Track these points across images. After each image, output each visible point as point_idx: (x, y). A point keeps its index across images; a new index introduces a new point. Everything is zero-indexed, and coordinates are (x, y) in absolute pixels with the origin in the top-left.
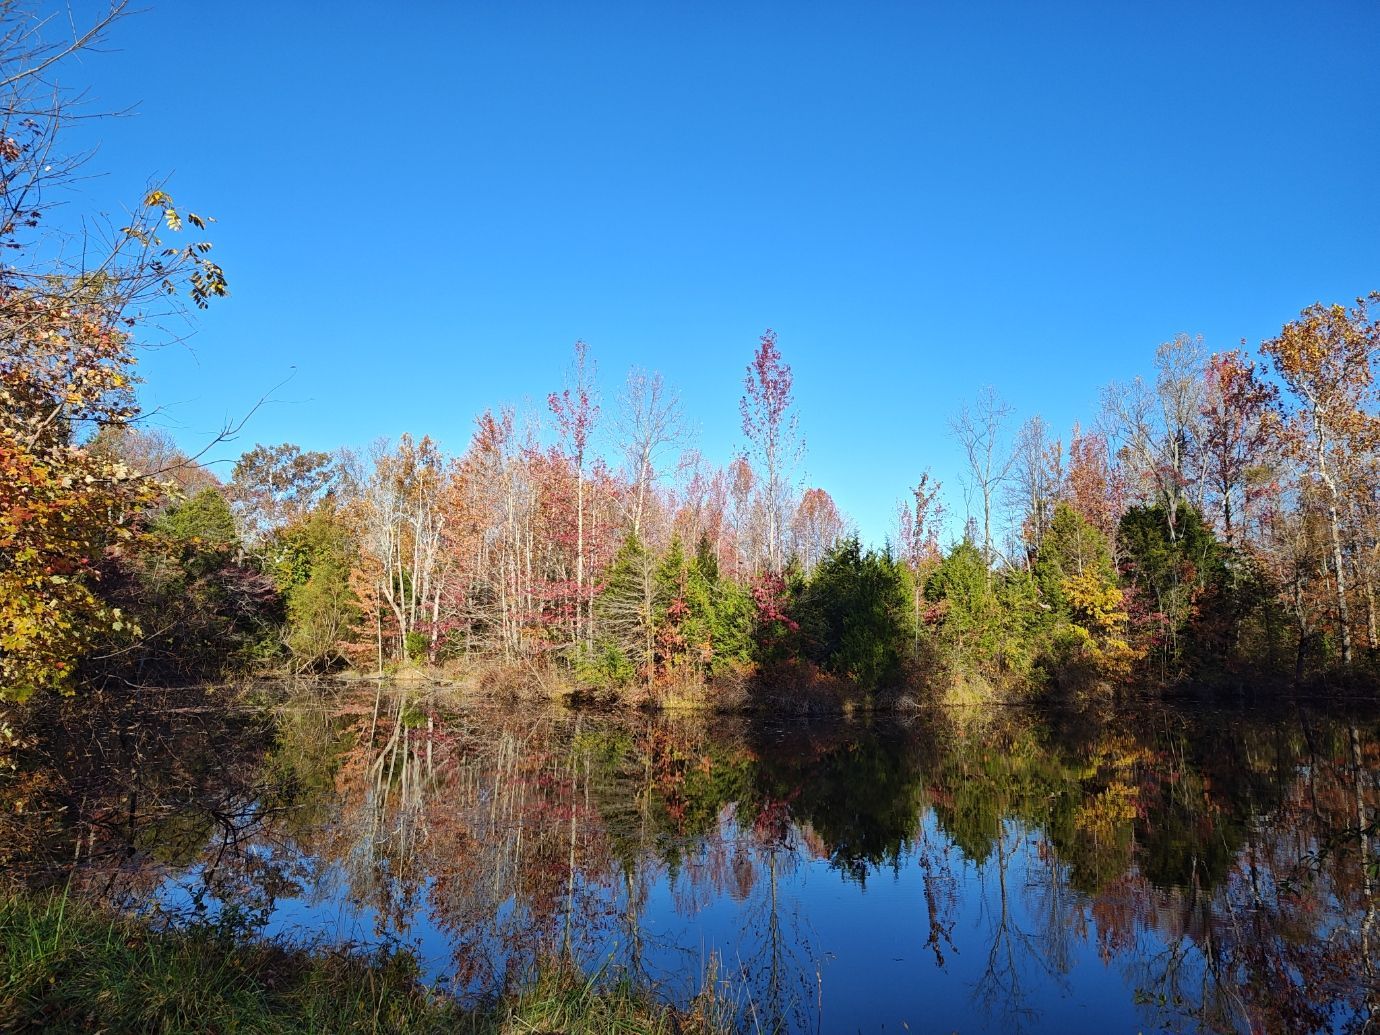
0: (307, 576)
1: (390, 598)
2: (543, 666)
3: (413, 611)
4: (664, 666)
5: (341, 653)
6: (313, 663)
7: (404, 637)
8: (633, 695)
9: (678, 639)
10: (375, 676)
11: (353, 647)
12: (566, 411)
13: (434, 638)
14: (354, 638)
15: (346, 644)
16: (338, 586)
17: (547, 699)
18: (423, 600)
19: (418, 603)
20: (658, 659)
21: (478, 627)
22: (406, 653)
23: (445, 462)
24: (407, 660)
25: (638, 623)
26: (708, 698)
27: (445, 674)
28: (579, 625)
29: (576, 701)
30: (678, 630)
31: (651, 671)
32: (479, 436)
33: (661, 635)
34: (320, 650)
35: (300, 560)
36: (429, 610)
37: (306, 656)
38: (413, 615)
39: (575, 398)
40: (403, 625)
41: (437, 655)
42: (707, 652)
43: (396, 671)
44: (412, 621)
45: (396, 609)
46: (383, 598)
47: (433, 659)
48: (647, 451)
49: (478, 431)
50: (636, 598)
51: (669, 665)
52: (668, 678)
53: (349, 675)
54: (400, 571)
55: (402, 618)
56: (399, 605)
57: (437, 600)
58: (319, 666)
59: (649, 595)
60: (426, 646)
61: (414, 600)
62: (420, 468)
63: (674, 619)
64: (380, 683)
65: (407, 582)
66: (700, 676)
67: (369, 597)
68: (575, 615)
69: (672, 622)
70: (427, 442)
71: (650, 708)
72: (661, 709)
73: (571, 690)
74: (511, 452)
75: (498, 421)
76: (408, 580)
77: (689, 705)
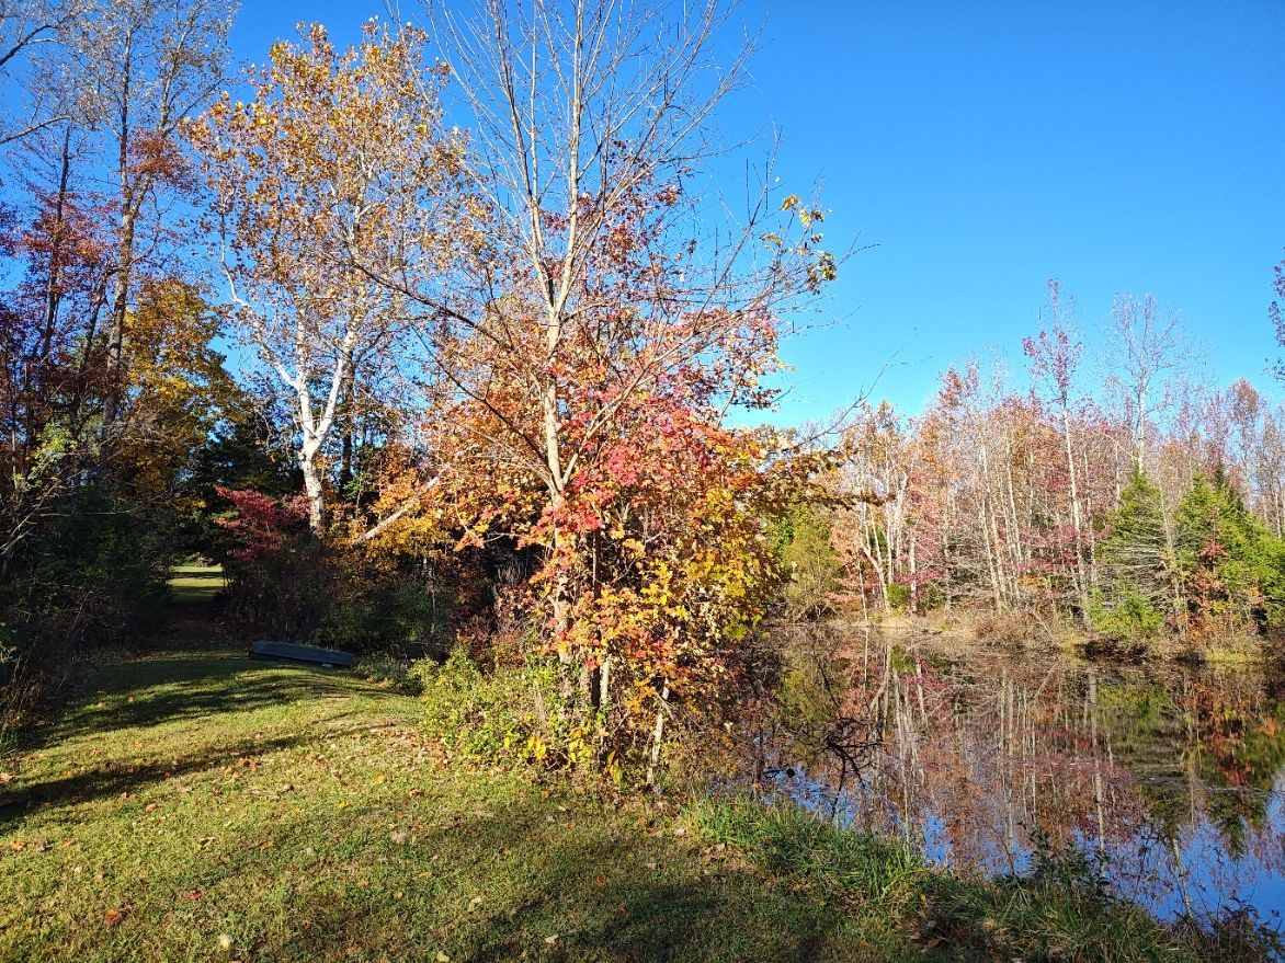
0: (791, 537)
1: (868, 553)
2: (1047, 616)
3: (890, 564)
4: (1201, 615)
5: (828, 603)
6: (806, 612)
7: (884, 589)
8: (1164, 646)
9: (1217, 585)
10: (863, 625)
11: (840, 598)
12: (1045, 354)
13: (913, 588)
14: (839, 589)
15: (833, 595)
16: (819, 544)
17: (1056, 650)
18: (898, 552)
19: (894, 557)
20: (1193, 607)
21: (963, 577)
22: (887, 604)
23: (903, 423)
24: (889, 611)
25: (1162, 568)
26: (1268, 651)
27: (934, 622)
28: (1082, 572)
29: (1091, 651)
30: (1215, 575)
31: (1183, 619)
32: (945, 392)
33: (1193, 581)
34: (810, 601)
35: (784, 523)
36: (905, 562)
37: (799, 606)
38: (890, 568)
39: (1052, 338)
40: (882, 577)
41: (918, 605)
42: (1254, 598)
43: (880, 621)
44: (890, 574)
45: (874, 562)
46: (861, 552)
47: (915, 609)
48: (1145, 381)
49: (942, 386)
50: (1154, 542)
51: (1207, 614)
52: (1207, 629)
53: (837, 624)
54: (874, 528)
55: (880, 570)
56: (876, 559)
57: (912, 552)
58: (811, 616)
59: (1170, 539)
60: (906, 597)
61: (890, 555)
62: (881, 432)
63: (1208, 562)
64: (867, 630)
65: (881, 537)
66: (1251, 624)
67: (850, 553)
68: (1076, 562)
69: (1206, 566)
70: (884, 407)
71: (1191, 661)
72: (1203, 662)
73: (1086, 641)
74: (981, 404)
75: (962, 375)
76: (881, 535)
77: (1242, 658)
